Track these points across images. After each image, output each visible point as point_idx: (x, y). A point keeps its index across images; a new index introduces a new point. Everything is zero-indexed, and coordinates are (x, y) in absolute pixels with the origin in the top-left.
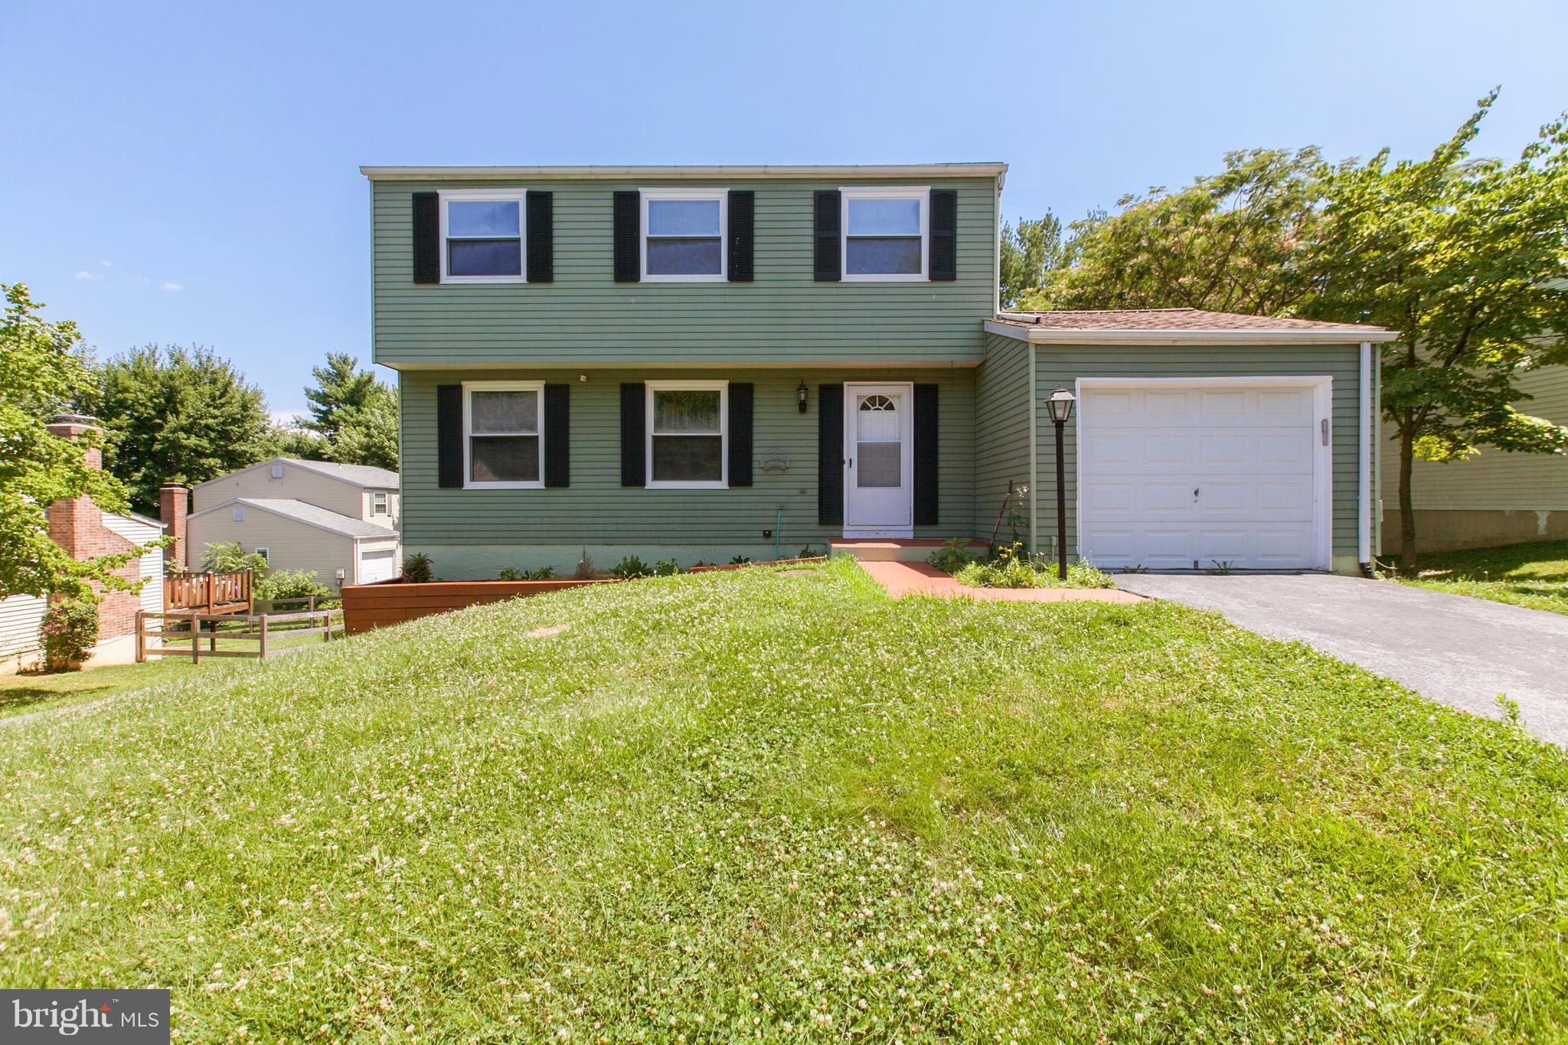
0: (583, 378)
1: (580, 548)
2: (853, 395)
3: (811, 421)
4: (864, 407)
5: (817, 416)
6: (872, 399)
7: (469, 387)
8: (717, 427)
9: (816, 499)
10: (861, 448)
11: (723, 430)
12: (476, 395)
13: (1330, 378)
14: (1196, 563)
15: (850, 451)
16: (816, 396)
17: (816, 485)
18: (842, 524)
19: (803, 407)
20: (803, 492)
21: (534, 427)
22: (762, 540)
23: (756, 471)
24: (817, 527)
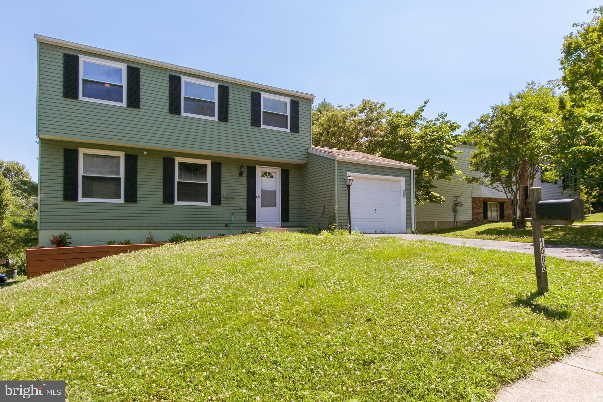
0: (145, 153)
1: (148, 231)
2: (260, 170)
3: (244, 179)
4: (263, 176)
5: (246, 178)
6: (265, 173)
7: (82, 151)
8: (206, 180)
9: (246, 211)
10: (263, 192)
11: (209, 181)
12: (86, 155)
13: (405, 178)
14: (376, 231)
15: (259, 193)
16: (246, 170)
17: (246, 206)
18: (255, 221)
19: (241, 174)
20: (241, 208)
21: (118, 173)
22: (225, 228)
23: (222, 199)
24: (246, 222)
